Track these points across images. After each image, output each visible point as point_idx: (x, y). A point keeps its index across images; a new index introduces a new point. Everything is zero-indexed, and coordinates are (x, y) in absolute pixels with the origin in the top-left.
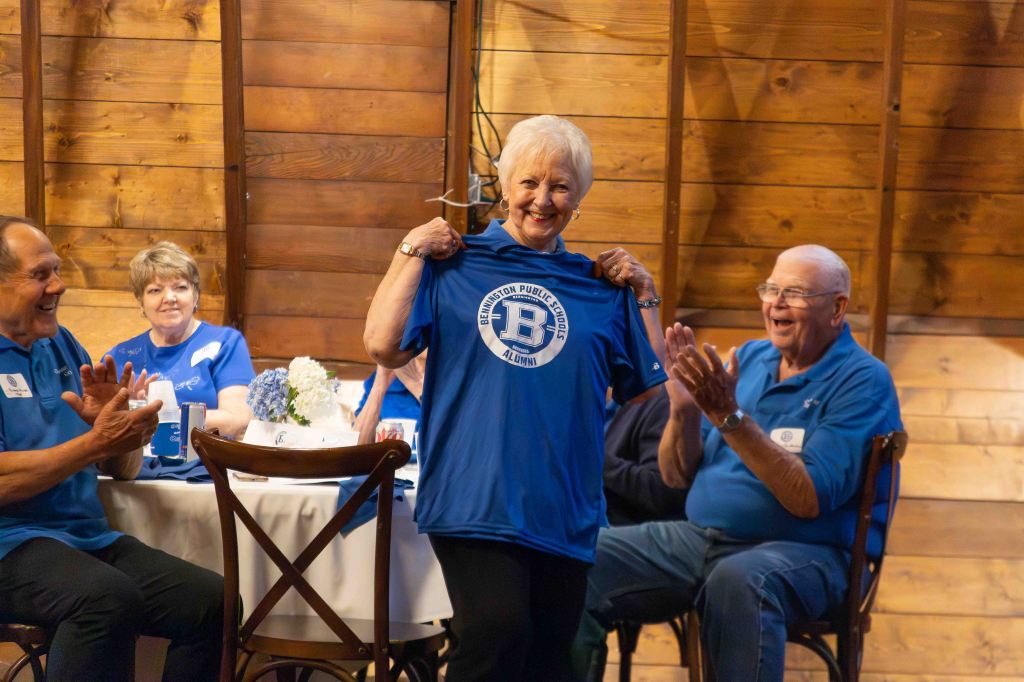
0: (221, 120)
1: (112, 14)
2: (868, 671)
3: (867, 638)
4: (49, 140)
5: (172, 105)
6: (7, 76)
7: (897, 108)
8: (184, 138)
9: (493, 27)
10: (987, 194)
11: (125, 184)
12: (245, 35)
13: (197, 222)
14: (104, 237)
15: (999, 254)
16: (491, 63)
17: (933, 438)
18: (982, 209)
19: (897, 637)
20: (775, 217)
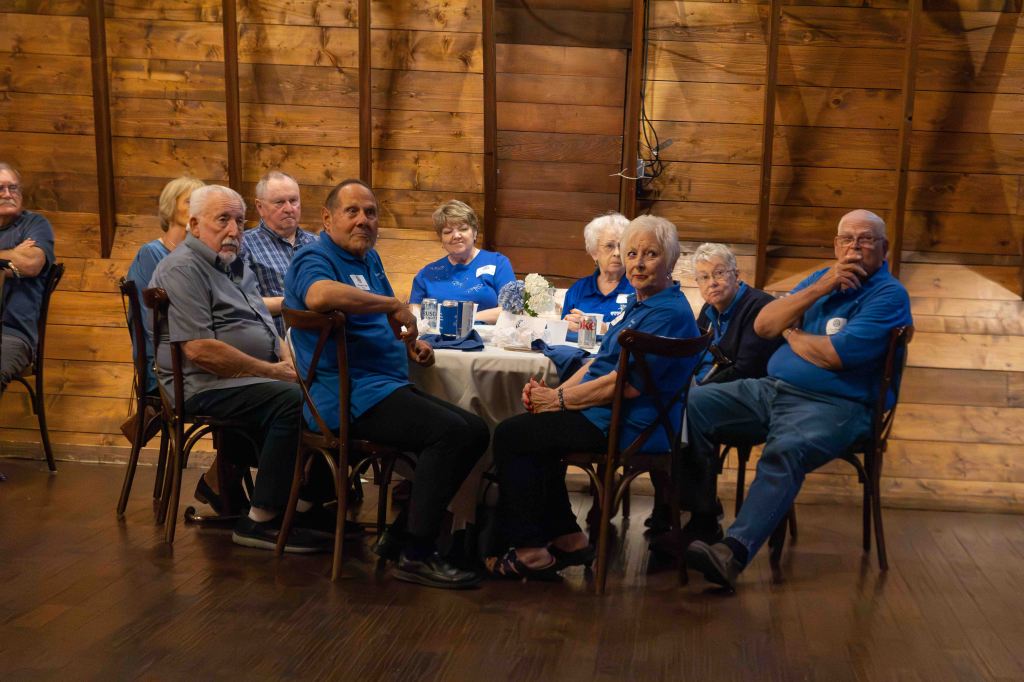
0: (482, 122)
1: (416, 56)
2: (886, 476)
3: (884, 455)
4: (375, 134)
5: (452, 113)
6: (350, 94)
7: (910, 119)
8: (459, 135)
9: (654, 66)
10: (966, 174)
11: (422, 163)
12: (498, 70)
13: (467, 188)
14: (408, 196)
15: (974, 213)
16: (652, 89)
17: (929, 329)
18: (962, 184)
19: (903, 454)
20: (830, 188)
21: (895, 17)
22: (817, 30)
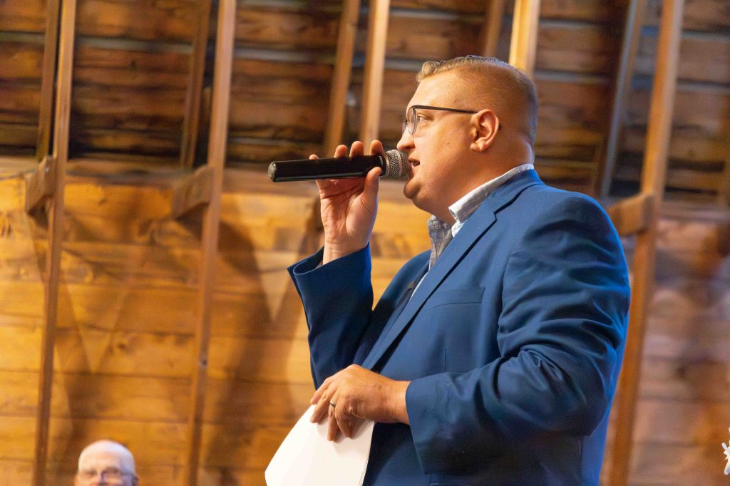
7: (205, 363)
18: (260, 437)
21: (186, 257)
22: (99, 268)
